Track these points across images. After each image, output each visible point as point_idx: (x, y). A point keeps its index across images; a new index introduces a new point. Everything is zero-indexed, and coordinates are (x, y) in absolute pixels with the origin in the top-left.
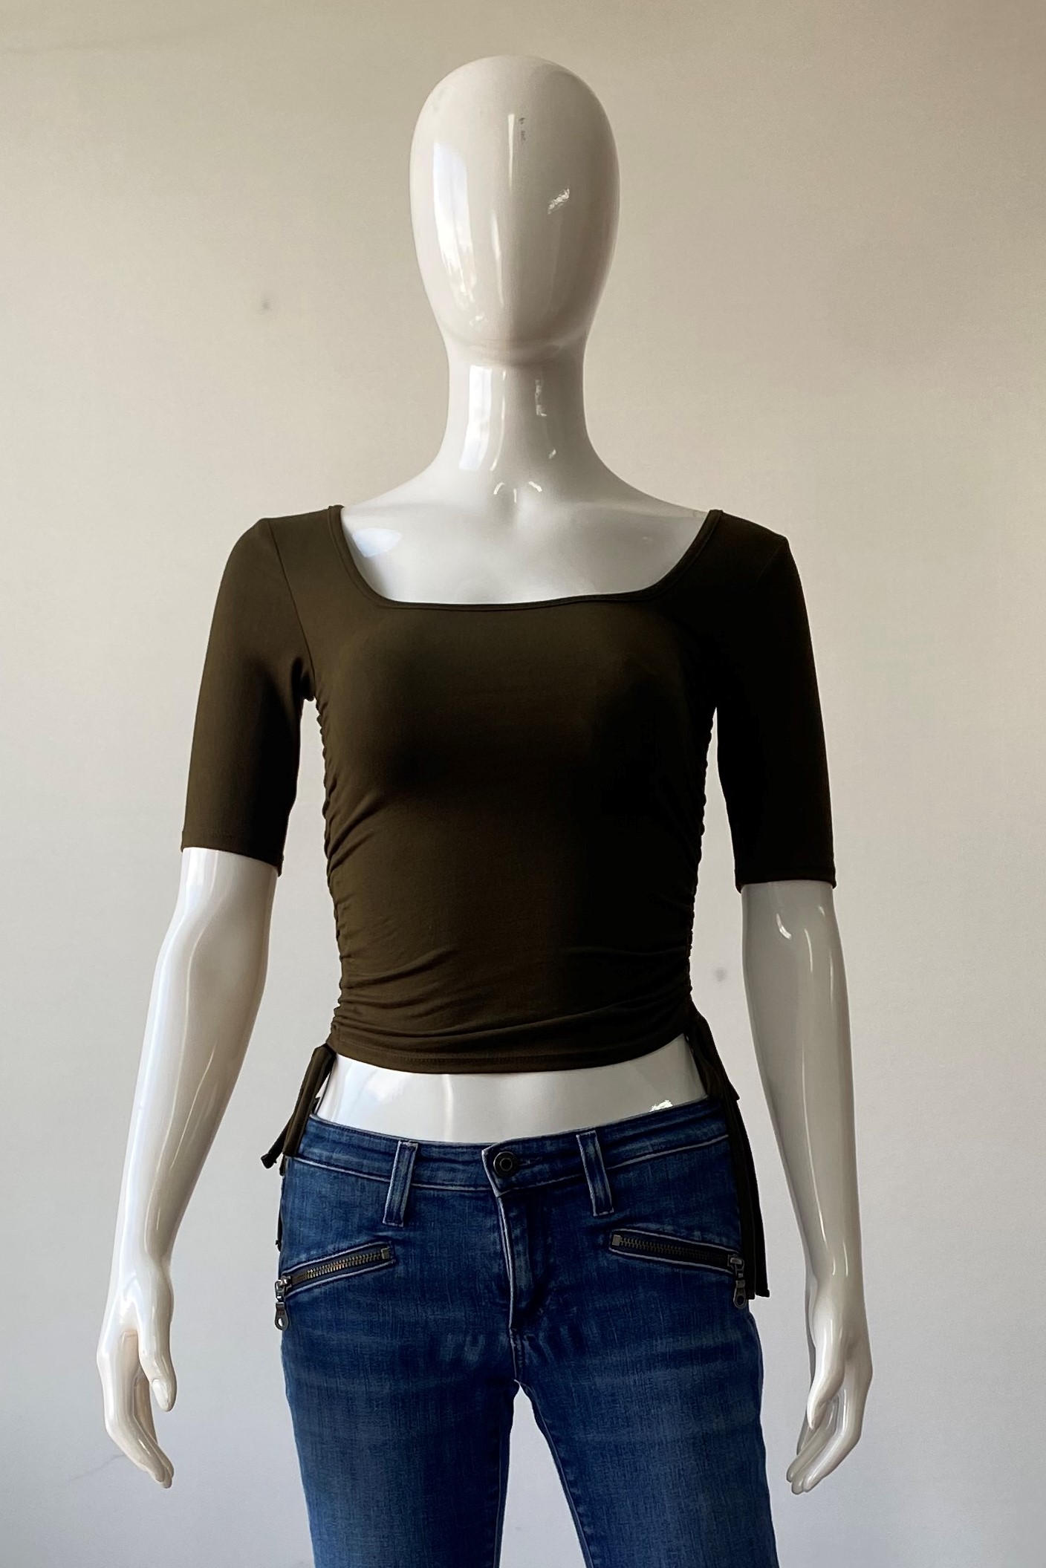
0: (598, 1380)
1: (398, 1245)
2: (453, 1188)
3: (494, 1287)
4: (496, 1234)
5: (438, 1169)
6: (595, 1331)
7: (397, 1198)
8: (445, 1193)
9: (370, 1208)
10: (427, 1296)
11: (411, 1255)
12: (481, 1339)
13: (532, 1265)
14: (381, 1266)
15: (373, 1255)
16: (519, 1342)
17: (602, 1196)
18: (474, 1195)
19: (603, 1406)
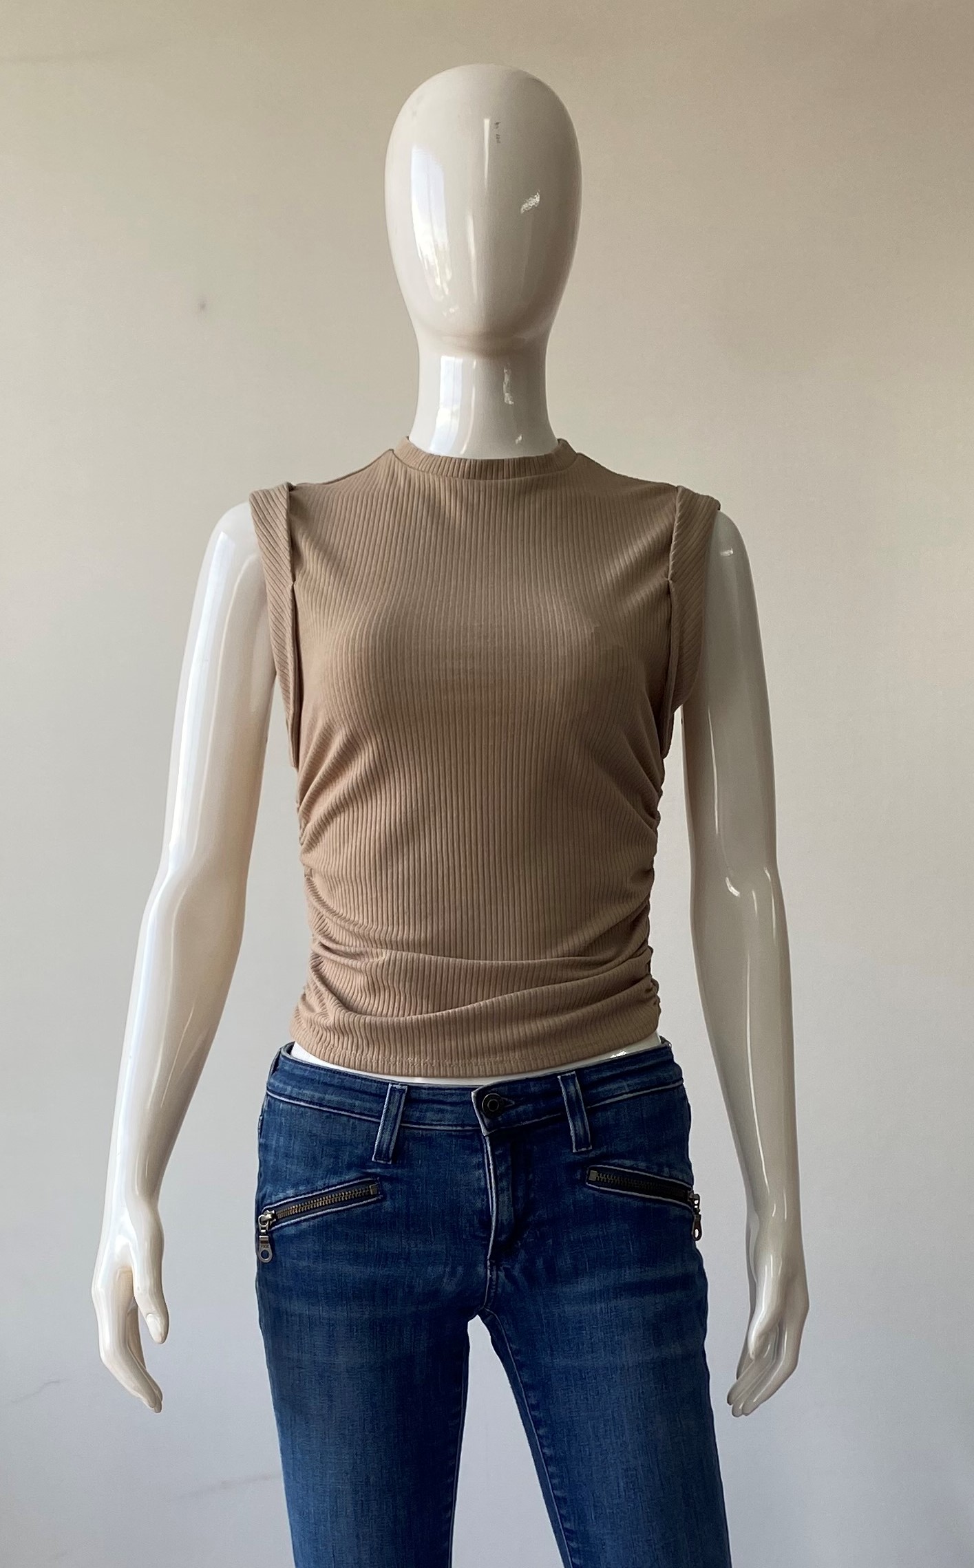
0: (567, 1308)
1: (386, 1181)
2: (442, 1128)
3: (476, 1221)
4: (481, 1171)
5: (426, 1111)
6: (569, 1261)
7: (387, 1136)
8: (433, 1133)
9: (360, 1146)
10: (412, 1229)
11: (399, 1191)
12: (460, 1269)
13: (515, 1199)
14: (369, 1201)
15: (362, 1191)
16: (495, 1273)
17: (582, 1133)
18: (461, 1134)
19: (570, 1331)
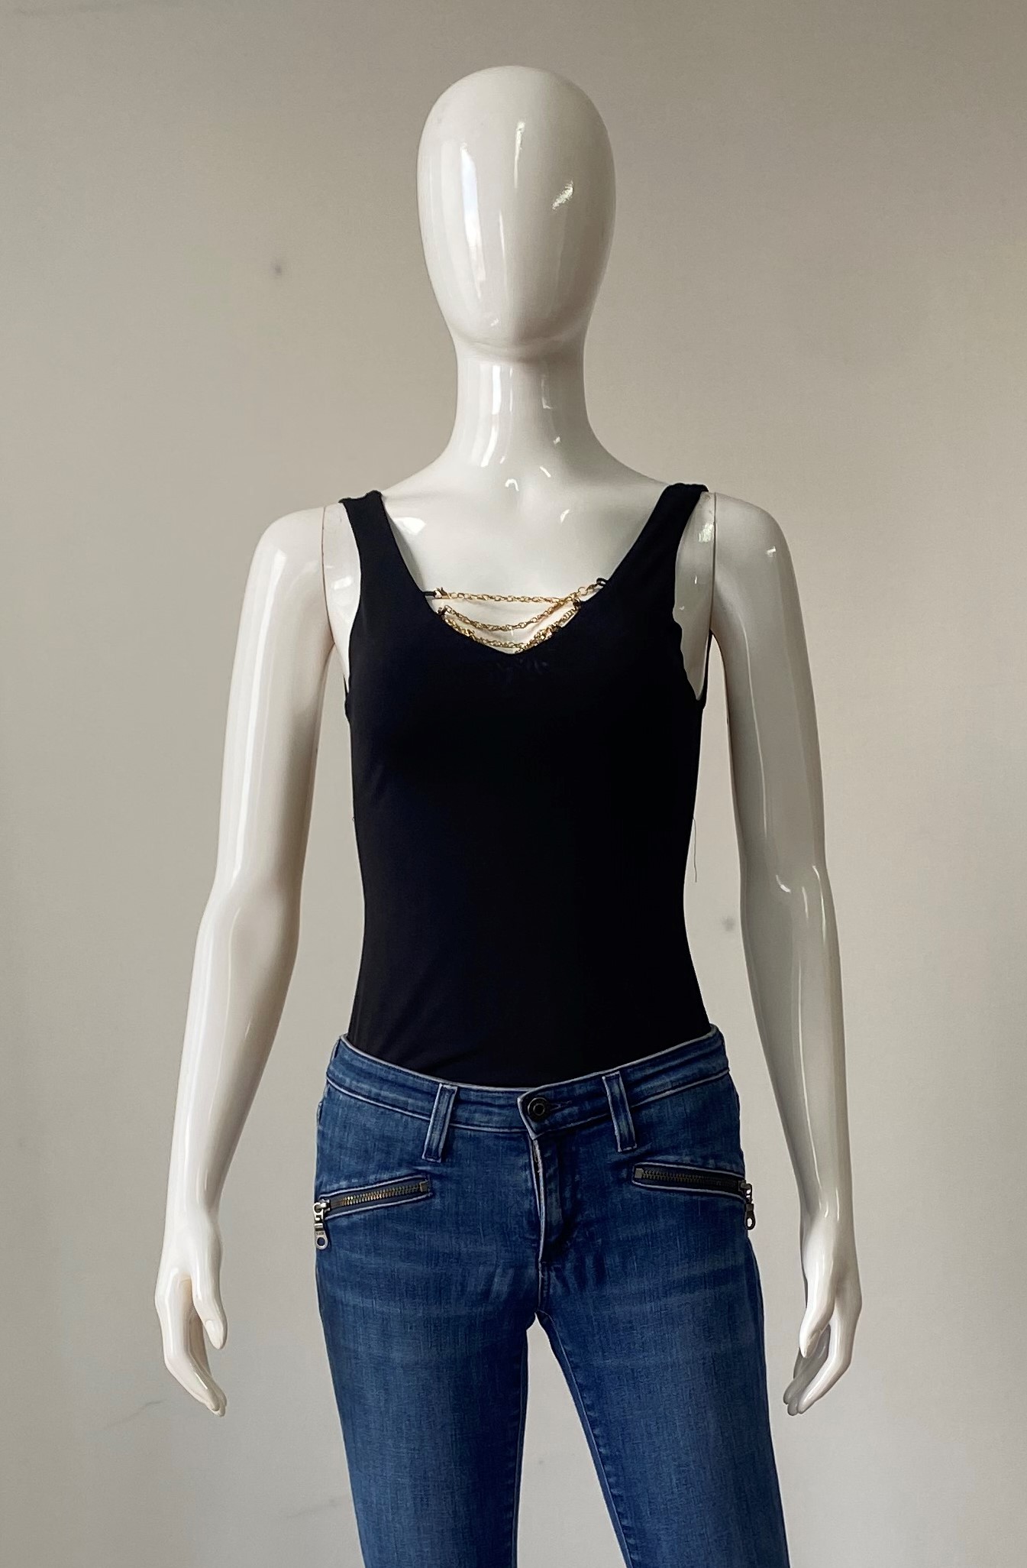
0: (617, 1309)
1: (436, 1179)
8: (481, 1134)
9: (411, 1143)
10: (461, 1229)
11: (447, 1189)
12: (511, 1271)
15: (412, 1187)
16: (546, 1272)
19: (622, 1331)
